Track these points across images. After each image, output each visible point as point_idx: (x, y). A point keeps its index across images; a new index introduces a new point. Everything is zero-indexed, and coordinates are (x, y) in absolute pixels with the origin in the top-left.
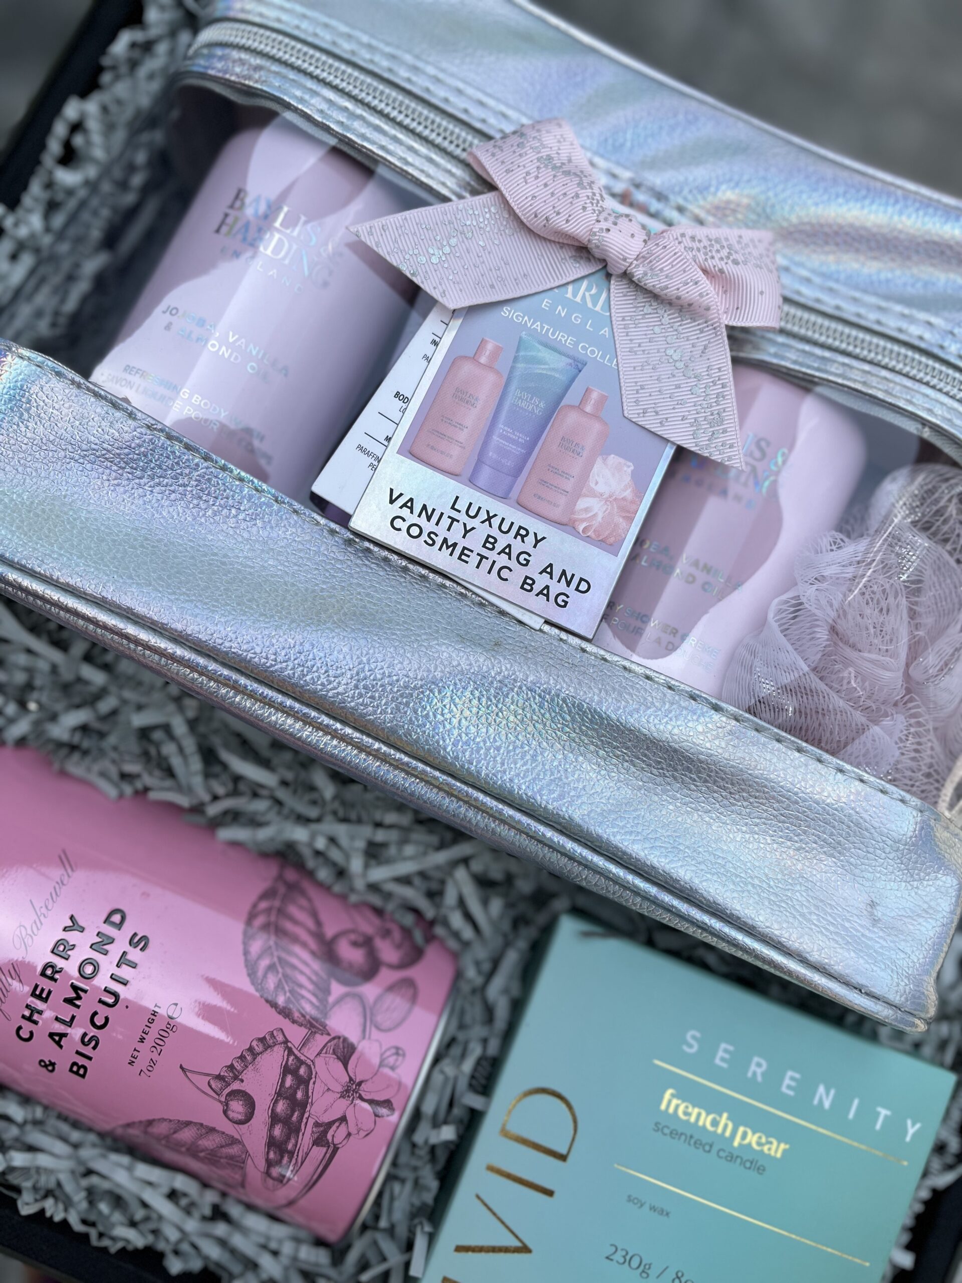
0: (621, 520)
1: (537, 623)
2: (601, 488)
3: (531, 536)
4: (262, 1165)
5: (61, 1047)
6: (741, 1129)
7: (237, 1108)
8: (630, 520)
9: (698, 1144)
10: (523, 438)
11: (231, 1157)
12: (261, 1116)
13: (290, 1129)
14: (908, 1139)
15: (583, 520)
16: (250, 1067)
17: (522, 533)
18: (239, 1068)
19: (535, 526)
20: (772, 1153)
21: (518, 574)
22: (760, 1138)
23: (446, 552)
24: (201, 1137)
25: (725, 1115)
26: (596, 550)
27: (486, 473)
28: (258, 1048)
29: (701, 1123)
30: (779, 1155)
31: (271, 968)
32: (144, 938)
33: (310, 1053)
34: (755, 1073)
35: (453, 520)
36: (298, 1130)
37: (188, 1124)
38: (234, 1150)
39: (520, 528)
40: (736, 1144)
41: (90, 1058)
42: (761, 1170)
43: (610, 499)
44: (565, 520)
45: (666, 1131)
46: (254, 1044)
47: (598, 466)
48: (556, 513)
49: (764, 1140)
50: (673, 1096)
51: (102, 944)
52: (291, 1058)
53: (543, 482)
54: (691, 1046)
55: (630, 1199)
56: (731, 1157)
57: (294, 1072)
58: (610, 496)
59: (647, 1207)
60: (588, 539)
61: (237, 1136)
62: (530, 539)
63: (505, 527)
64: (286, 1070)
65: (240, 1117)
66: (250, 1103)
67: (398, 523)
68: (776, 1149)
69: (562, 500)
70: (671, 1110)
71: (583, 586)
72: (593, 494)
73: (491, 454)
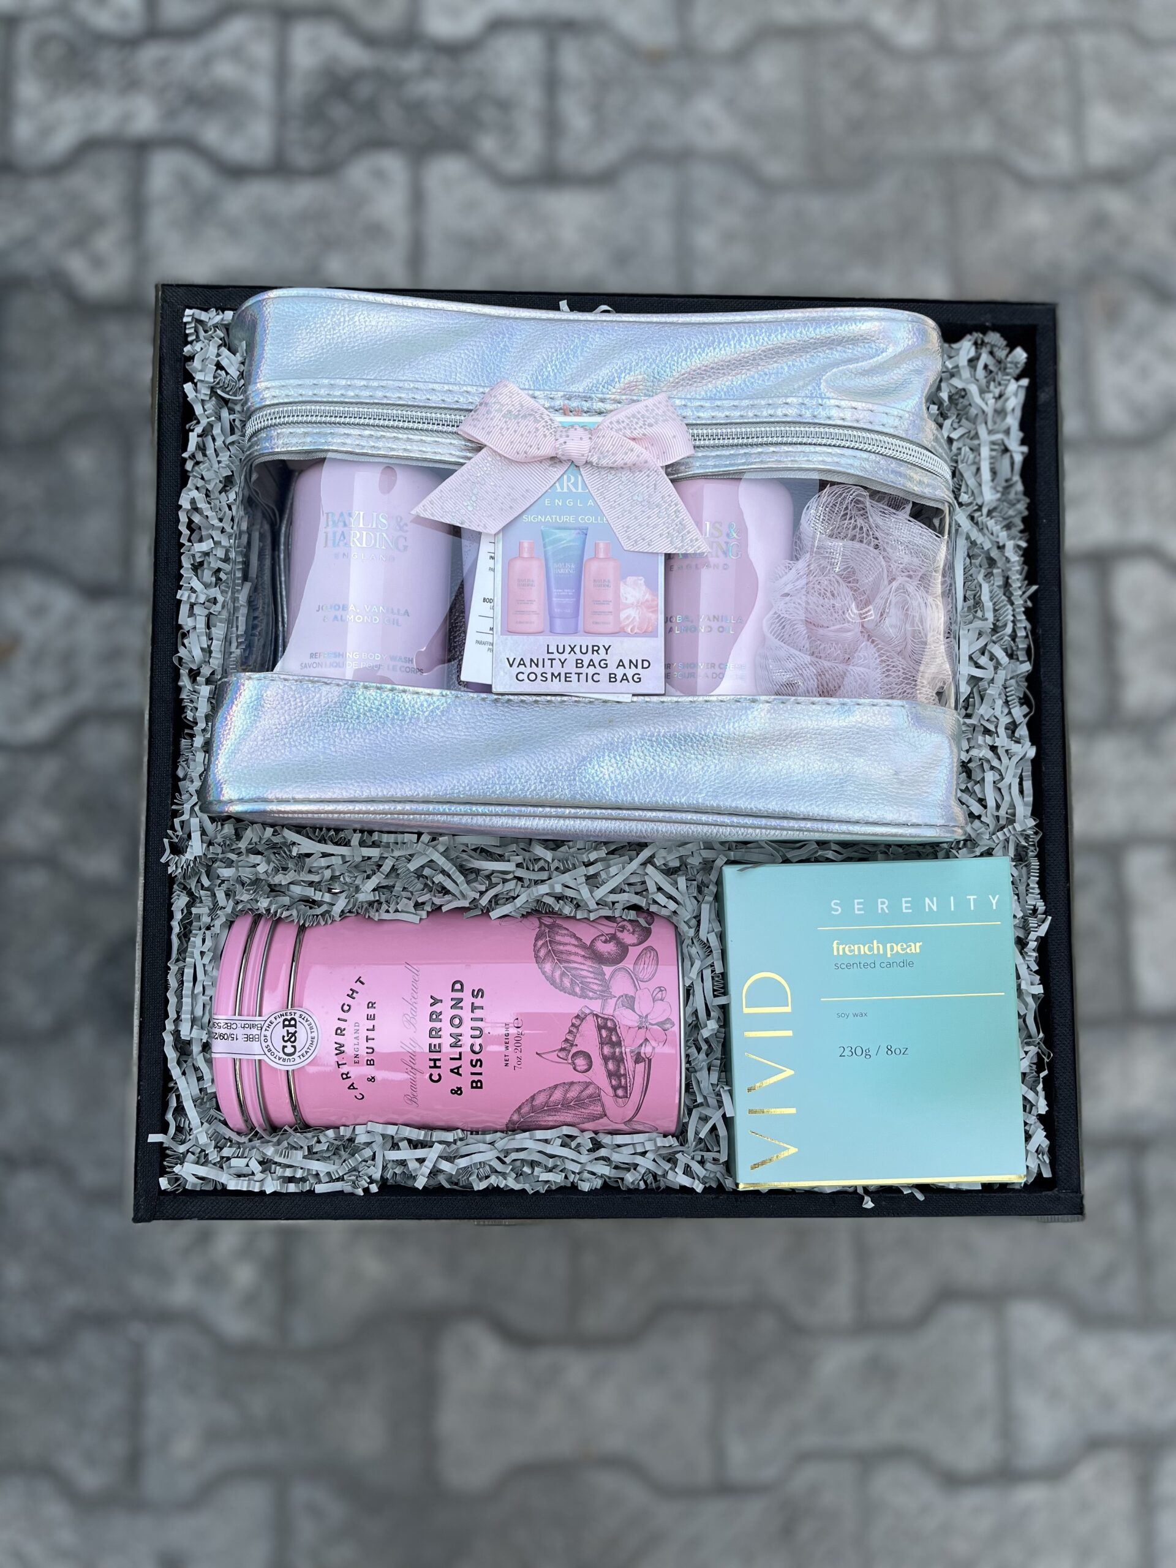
0: (651, 614)
1: (627, 698)
2: (631, 600)
3: (602, 649)
4: (611, 1092)
5: (460, 1075)
6: (888, 946)
7: (581, 1062)
8: (656, 611)
9: (866, 965)
10: (570, 592)
11: (590, 1096)
12: (597, 1061)
13: (617, 1061)
14: (994, 908)
15: (628, 625)
16: (578, 1035)
17: (595, 649)
18: (571, 1039)
19: (602, 641)
20: (913, 951)
21: (604, 675)
22: (902, 946)
23: (556, 680)
24: (567, 1091)
25: (875, 942)
26: (644, 639)
27: (558, 622)
28: (577, 1022)
29: (862, 953)
30: (918, 951)
31: (563, 974)
32: (479, 990)
33: (609, 1011)
34: (882, 908)
35: (552, 660)
36: (622, 1059)
37: (556, 1087)
38: (590, 1090)
39: (593, 646)
40: (889, 956)
41: (481, 1074)
42: (911, 964)
43: (639, 605)
44: (616, 631)
45: (843, 966)
46: (574, 1021)
47: (623, 589)
48: (610, 628)
49: (905, 946)
50: (837, 944)
51: (457, 1003)
52: (599, 1019)
53: (595, 613)
54: (837, 910)
55: (839, 1016)
56: (890, 965)
57: (605, 1027)
58: (638, 603)
59: (851, 1015)
60: (636, 635)
61: (588, 1080)
62: (602, 651)
63: (584, 651)
64: (599, 1028)
65: (586, 1067)
66: (587, 1056)
67: (520, 677)
68: (915, 948)
69: (611, 618)
70: (841, 953)
71: (646, 664)
72: (628, 606)
73: (557, 610)
